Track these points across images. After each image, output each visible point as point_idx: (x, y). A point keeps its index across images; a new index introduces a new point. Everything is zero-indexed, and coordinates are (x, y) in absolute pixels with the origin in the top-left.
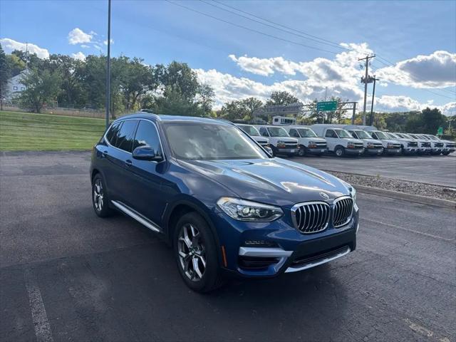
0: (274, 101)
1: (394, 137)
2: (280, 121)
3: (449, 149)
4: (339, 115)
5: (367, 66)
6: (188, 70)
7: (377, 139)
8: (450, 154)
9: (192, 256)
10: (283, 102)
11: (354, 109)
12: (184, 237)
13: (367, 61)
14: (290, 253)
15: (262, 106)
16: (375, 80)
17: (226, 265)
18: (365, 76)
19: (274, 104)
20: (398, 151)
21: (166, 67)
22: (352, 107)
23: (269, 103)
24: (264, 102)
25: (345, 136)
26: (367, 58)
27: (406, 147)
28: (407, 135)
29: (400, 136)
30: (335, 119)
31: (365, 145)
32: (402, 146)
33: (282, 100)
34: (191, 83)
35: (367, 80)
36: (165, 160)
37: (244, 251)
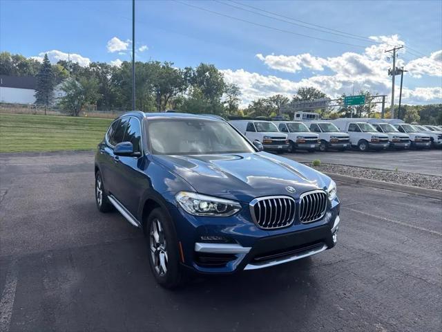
0: (300, 97)
1: (423, 130)
2: (301, 116)
4: (368, 109)
5: (394, 57)
6: (215, 71)
7: (403, 132)
9: (160, 251)
10: (310, 98)
11: (383, 103)
12: (154, 232)
13: (394, 53)
14: (248, 249)
15: (289, 102)
16: (402, 71)
18: (392, 68)
19: (300, 100)
20: (427, 144)
21: (195, 69)
22: (382, 101)
23: (296, 100)
25: (369, 129)
26: (394, 49)
27: (436, 140)
28: (438, 127)
29: (430, 129)
30: (364, 114)
31: (391, 139)
32: (432, 139)
33: (308, 96)
34: (218, 83)
35: (395, 72)
36: (143, 156)
37: (200, 247)
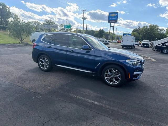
0: (46, 23)
3: (108, 42)
4: (70, 30)
8: (109, 44)
9: (112, 78)
10: (50, 24)
12: (108, 72)
14: (142, 72)
16: (87, 19)
17: (129, 78)
18: (83, 17)
19: (46, 24)
22: (76, 28)
23: (44, 24)
24: (42, 23)
26: (84, 11)
33: (49, 23)
34: (7, 12)
35: (84, 19)
36: (93, 50)
37: (135, 73)
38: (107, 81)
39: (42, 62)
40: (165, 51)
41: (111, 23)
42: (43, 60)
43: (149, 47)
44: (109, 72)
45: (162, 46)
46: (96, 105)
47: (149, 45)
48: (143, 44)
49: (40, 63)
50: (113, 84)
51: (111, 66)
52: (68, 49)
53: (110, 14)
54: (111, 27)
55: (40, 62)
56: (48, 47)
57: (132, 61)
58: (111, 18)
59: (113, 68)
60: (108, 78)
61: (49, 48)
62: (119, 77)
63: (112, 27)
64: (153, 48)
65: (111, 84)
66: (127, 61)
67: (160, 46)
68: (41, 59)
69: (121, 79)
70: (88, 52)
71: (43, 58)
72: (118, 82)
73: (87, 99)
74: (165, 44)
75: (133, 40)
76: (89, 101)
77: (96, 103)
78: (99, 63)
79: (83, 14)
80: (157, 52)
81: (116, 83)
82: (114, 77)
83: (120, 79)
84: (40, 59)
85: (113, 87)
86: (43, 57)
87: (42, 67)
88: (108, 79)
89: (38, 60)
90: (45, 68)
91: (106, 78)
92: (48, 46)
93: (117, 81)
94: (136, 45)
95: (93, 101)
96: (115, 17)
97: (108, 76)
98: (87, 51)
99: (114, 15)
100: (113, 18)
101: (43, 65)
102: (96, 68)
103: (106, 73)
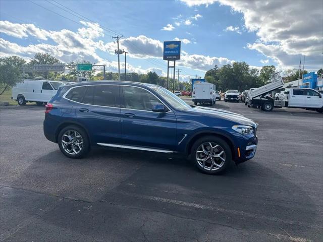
0: (38, 61)
11: (104, 70)
17: (239, 156)
18: (117, 49)
23: (33, 62)
26: (118, 37)
35: (119, 52)
36: (171, 111)
37: (248, 148)
38: (202, 166)
39: (67, 140)
40: (268, 107)
41: (169, 60)
42: (69, 137)
43: (238, 101)
44: (204, 150)
45: (262, 99)
46: (200, 209)
47: (238, 98)
48: (229, 96)
49: (64, 143)
50: (213, 170)
51: (207, 138)
52: (122, 113)
53: (166, 44)
54: (170, 68)
55: (63, 141)
56: (80, 111)
57: (241, 128)
58: (168, 52)
59: (210, 141)
60: (203, 160)
61: (82, 111)
62: (222, 156)
63: (172, 67)
64: (247, 103)
65: (209, 170)
66: (234, 128)
67: (258, 98)
68: (65, 135)
69: (226, 160)
70: (163, 115)
71: (69, 131)
72: (221, 166)
73: (180, 202)
74: (266, 95)
75: (212, 90)
76: (185, 204)
77: (197, 206)
78: (186, 135)
79: (117, 44)
80: (254, 109)
81: (218, 167)
82: (213, 158)
83: (224, 160)
84: (63, 133)
85: (212, 176)
86: (70, 129)
87: (67, 151)
88: (202, 162)
89: (59, 136)
90: (75, 151)
91: (199, 161)
92: (79, 108)
93: (219, 164)
94: (217, 98)
95: (191, 204)
96: (175, 49)
97: (202, 156)
98: (160, 114)
99: (173, 46)
100: (172, 52)
101: (69, 147)
102: (179, 143)
103: (198, 152)
